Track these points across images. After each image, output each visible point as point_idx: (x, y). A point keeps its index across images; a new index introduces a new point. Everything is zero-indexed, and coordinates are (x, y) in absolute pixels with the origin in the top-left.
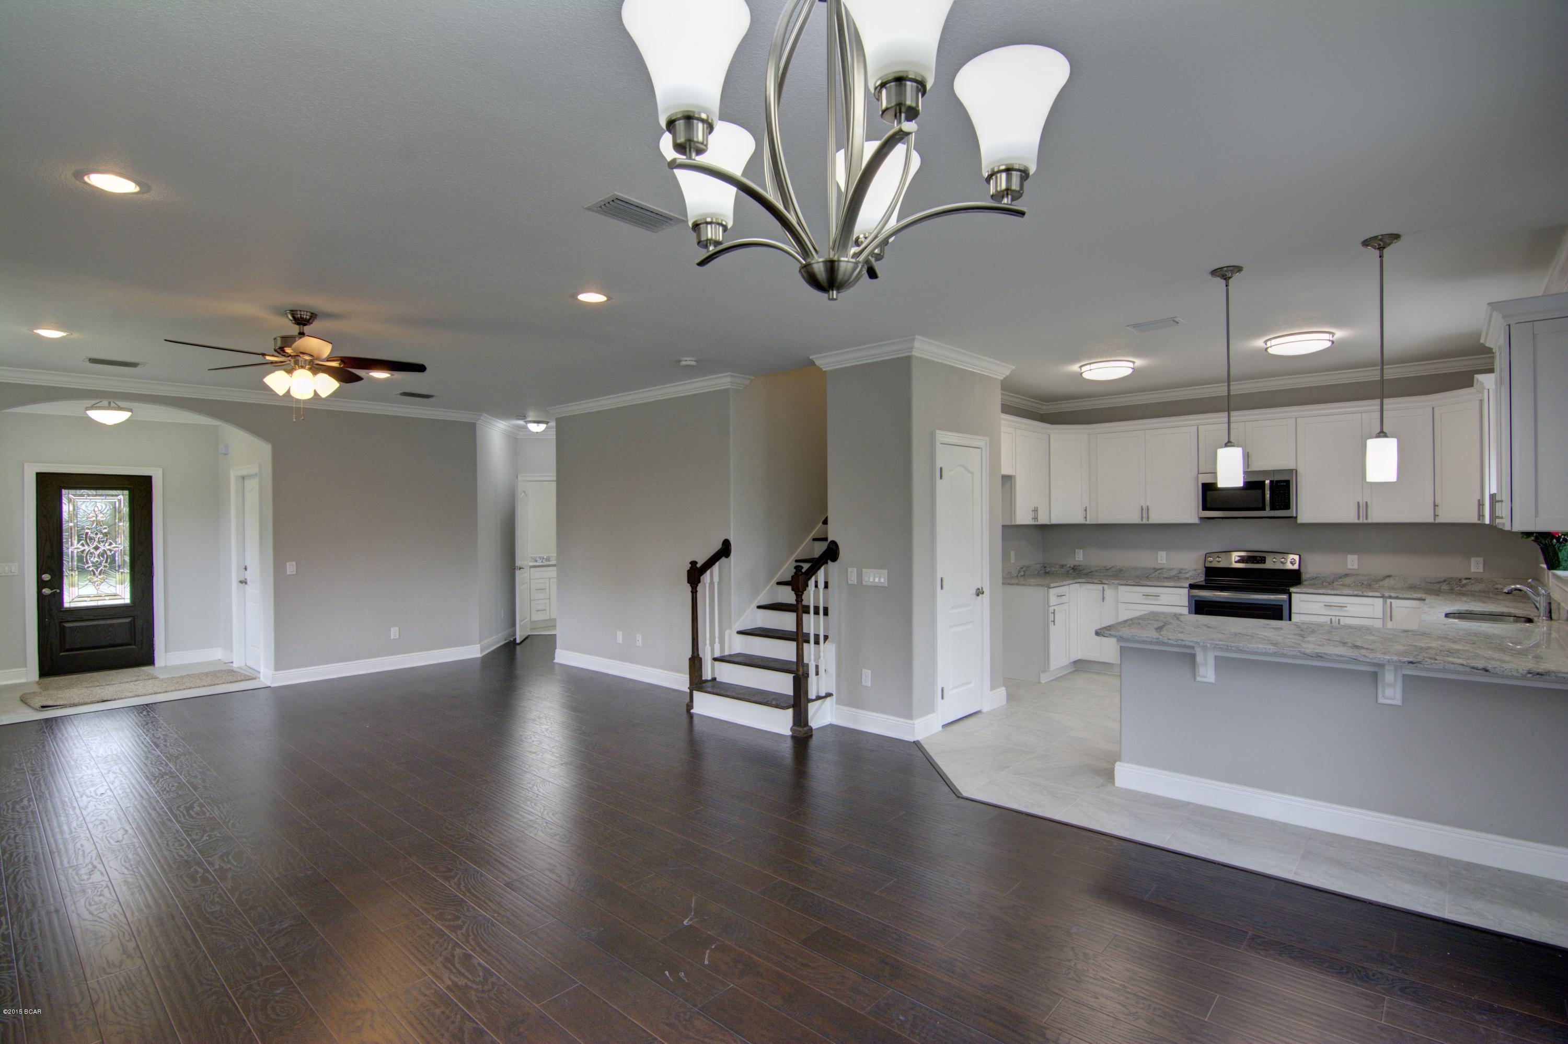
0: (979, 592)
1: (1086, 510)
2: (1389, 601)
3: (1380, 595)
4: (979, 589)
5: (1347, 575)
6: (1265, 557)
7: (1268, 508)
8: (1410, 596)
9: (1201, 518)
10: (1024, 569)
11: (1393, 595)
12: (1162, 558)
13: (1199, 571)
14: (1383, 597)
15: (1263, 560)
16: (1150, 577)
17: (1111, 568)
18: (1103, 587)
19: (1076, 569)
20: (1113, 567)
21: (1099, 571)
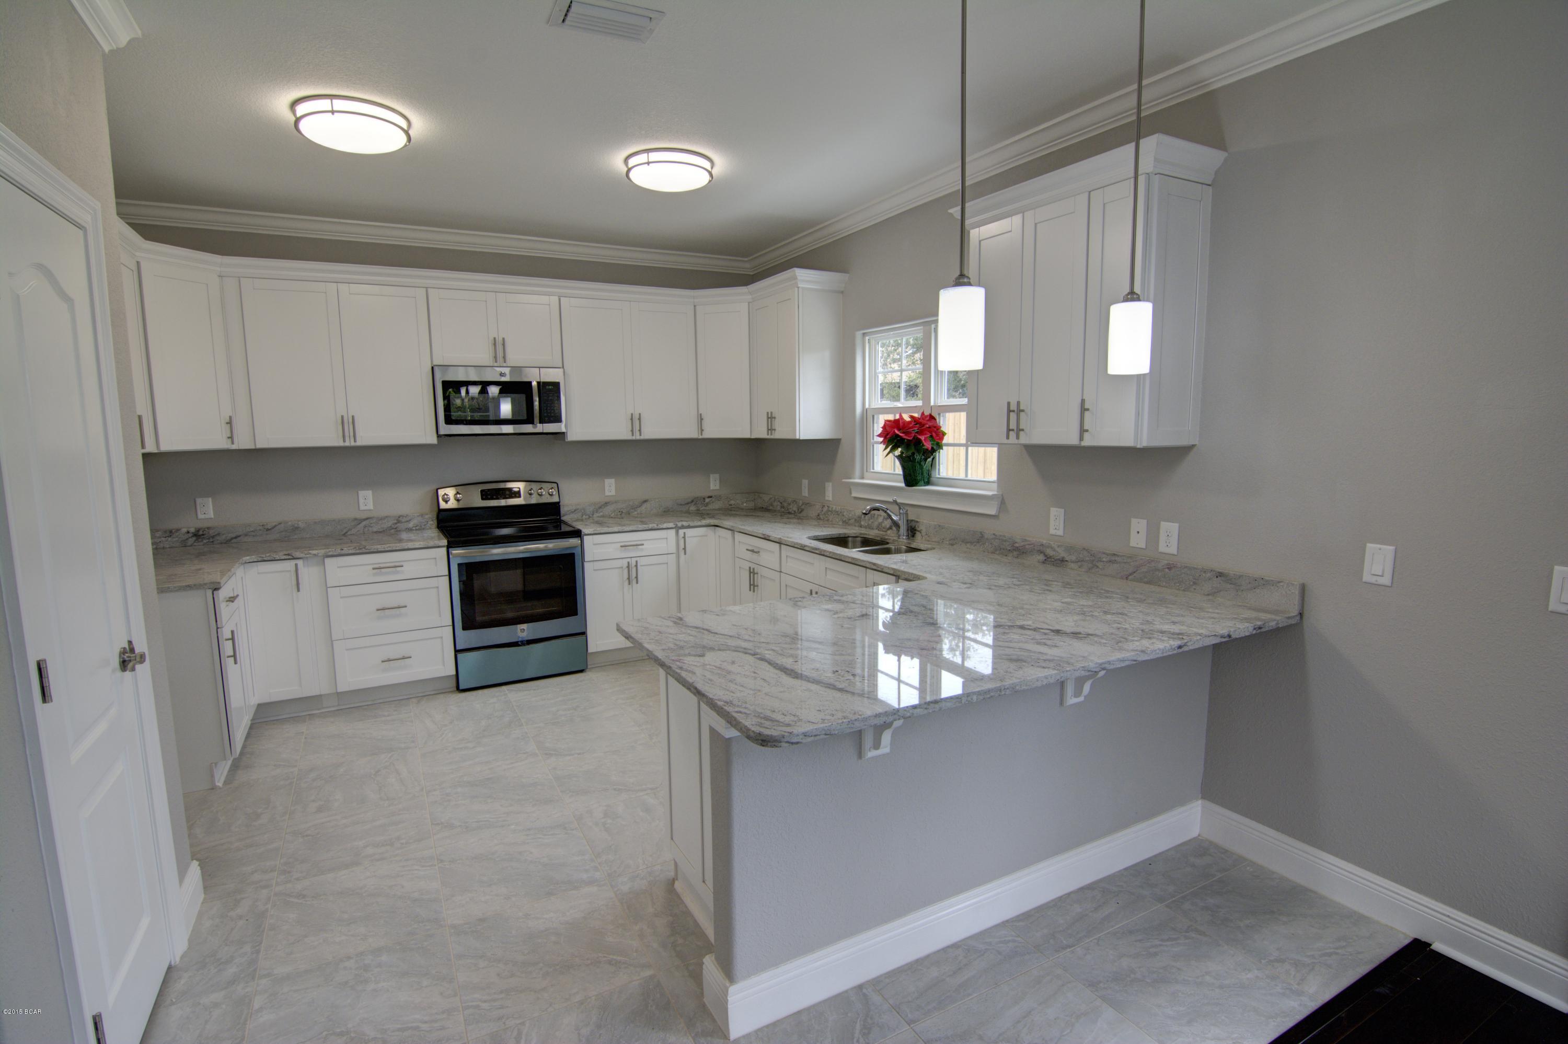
0: (127, 659)
1: (230, 422)
2: (681, 532)
3: (674, 526)
4: (125, 649)
5: (606, 504)
6: (519, 489)
7: (537, 419)
8: (699, 523)
9: (440, 436)
11: (685, 524)
12: (367, 501)
13: (427, 517)
14: (676, 528)
16: (349, 533)
17: (275, 526)
18: (296, 565)
19: (203, 535)
20: (280, 524)
21: (253, 533)
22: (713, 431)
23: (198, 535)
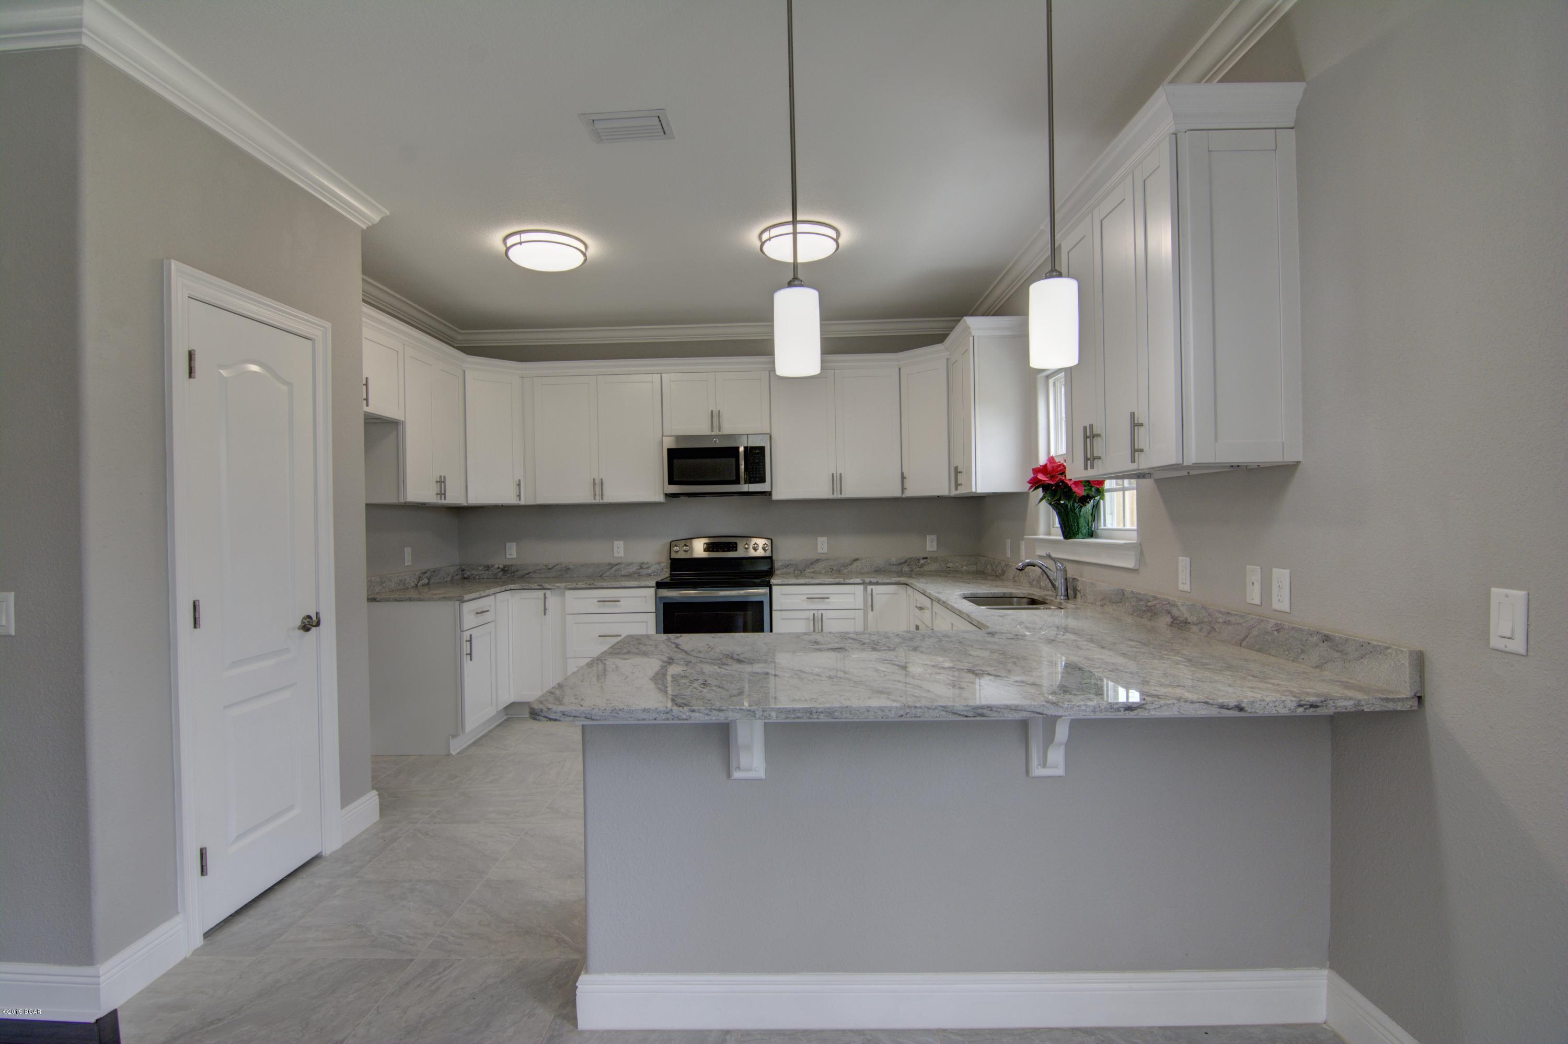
0: (309, 624)
1: (519, 485)
2: (869, 587)
3: (861, 582)
4: (309, 617)
5: (818, 561)
6: (736, 544)
7: (742, 481)
8: (888, 581)
9: (666, 495)
10: (428, 574)
11: (873, 580)
12: (619, 550)
13: (662, 565)
14: (863, 583)
15: (733, 547)
16: (604, 575)
17: (554, 566)
18: (545, 594)
19: (508, 570)
20: (557, 565)
21: (539, 571)
22: (915, 489)
23: (505, 570)
